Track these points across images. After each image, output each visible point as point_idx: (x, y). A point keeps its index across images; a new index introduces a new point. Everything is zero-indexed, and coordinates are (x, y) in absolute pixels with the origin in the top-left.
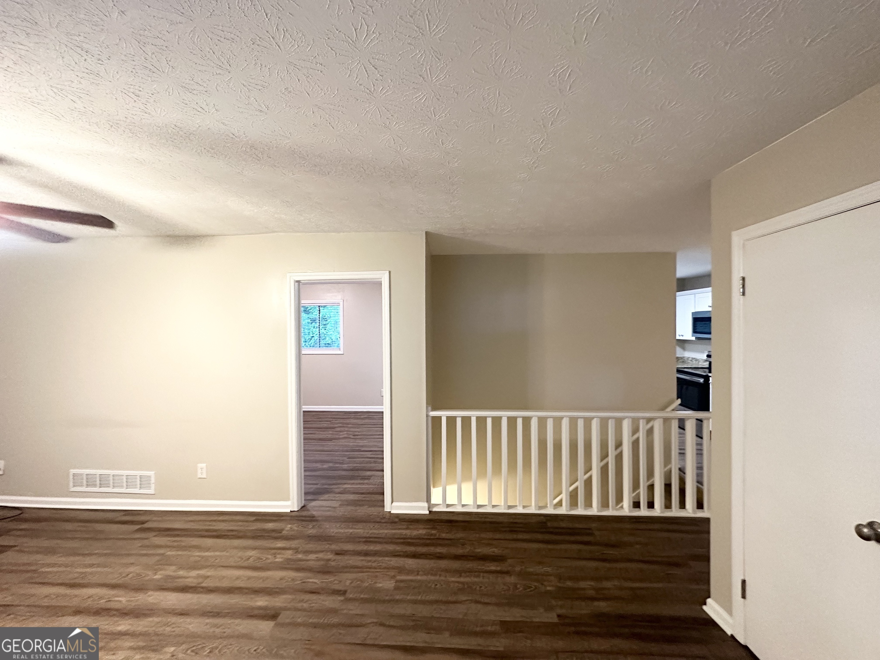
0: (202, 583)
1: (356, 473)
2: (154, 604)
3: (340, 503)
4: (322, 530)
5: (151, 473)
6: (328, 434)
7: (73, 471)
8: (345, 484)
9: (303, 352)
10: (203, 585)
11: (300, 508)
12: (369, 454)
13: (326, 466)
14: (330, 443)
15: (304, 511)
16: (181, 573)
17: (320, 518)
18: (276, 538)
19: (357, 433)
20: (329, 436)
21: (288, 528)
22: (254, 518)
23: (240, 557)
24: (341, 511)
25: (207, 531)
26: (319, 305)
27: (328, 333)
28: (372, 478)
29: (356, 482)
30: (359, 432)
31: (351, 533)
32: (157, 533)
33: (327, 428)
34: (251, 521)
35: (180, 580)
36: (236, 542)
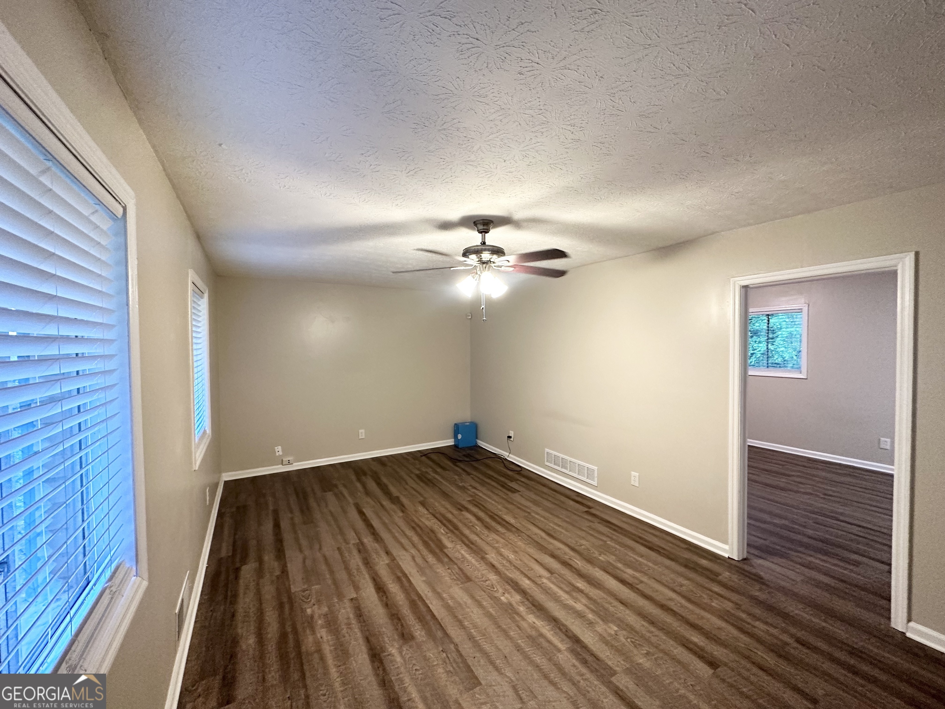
0: (638, 585)
1: (830, 549)
2: (601, 580)
3: (802, 578)
4: (774, 600)
5: (595, 468)
6: (782, 482)
7: (547, 450)
8: (811, 556)
9: (750, 373)
10: (638, 586)
11: (741, 559)
12: (855, 530)
13: (777, 521)
14: (783, 494)
15: (744, 564)
16: (620, 565)
17: (772, 585)
18: (713, 580)
19: (831, 493)
20: (782, 485)
21: (726, 575)
22: (686, 546)
23: (671, 579)
24: (804, 590)
25: (640, 538)
26: (768, 313)
27: (778, 349)
28: (861, 566)
29: (830, 560)
30: (834, 492)
31: (824, 628)
32: (601, 521)
33: (777, 473)
34: (682, 548)
35: (619, 571)
36: (668, 562)
